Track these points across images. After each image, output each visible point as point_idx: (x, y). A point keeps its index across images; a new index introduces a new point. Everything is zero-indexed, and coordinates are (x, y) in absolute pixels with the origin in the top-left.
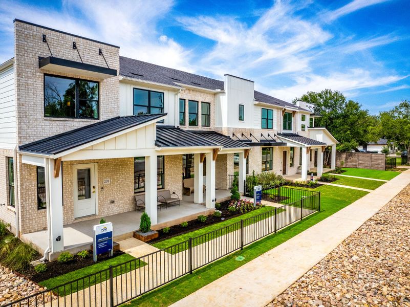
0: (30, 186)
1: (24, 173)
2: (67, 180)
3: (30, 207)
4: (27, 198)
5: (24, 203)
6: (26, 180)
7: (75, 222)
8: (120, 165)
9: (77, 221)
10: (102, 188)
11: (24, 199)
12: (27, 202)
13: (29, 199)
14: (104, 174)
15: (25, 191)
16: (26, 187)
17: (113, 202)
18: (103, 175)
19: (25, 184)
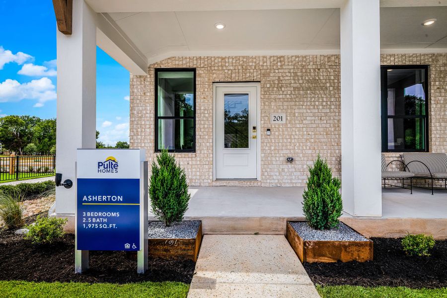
0: (144, 112)
1: (136, 91)
2: (202, 108)
3: (143, 145)
4: (139, 130)
5: (135, 137)
6: (138, 101)
7: (214, 184)
8: (309, 88)
9: (218, 183)
10: (269, 130)
11: (135, 131)
12: (139, 137)
13: (141, 131)
14: (273, 104)
15: (137, 119)
16: (138, 113)
17: (290, 160)
18: (270, 106)
19: (136, 108)
